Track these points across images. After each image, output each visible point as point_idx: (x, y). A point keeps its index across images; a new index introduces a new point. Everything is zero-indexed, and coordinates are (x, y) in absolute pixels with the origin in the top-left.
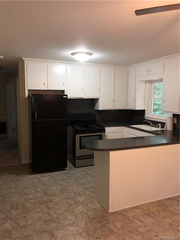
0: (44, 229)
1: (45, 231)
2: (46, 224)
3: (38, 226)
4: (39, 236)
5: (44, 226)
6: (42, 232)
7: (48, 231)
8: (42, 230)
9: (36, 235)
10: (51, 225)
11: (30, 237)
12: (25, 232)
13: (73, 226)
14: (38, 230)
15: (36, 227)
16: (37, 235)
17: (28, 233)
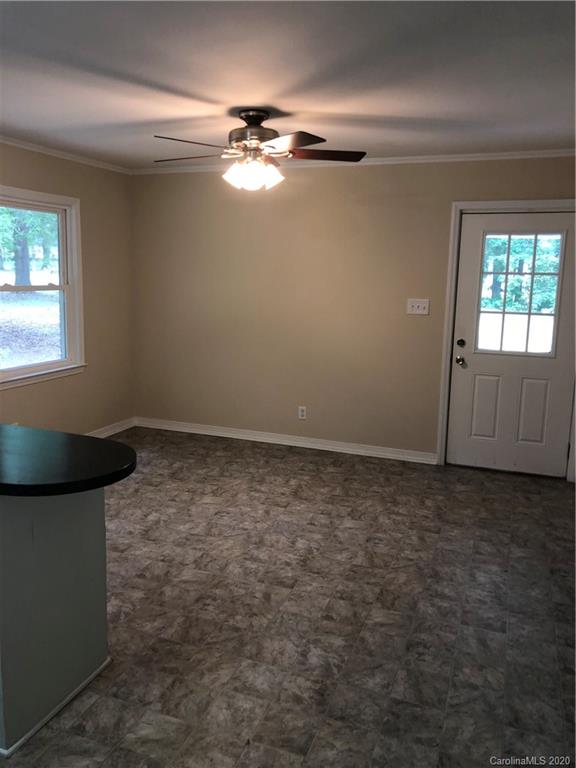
0: (329, 724)
1: (331, 717)
2: (311, 737)
3: (338, 744)
4: (359, 710)
5: (322, 734)
6: (342, 718)
7: (323, 712)
8: (339, 724)
9: (363, 720)
10: (300, 724)
11: (385, 723)
12: (389, 749)
13: (247, 685)
14: (348, 731)
15: (346, 747)
16: (363, 717)
17: (382, 740)
